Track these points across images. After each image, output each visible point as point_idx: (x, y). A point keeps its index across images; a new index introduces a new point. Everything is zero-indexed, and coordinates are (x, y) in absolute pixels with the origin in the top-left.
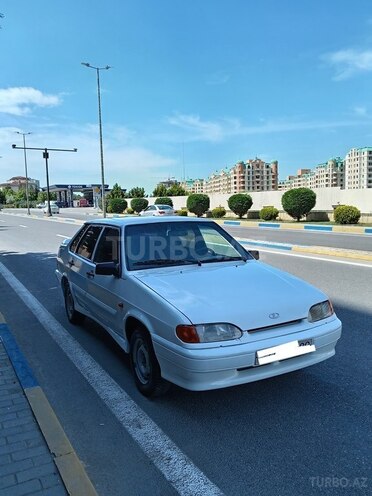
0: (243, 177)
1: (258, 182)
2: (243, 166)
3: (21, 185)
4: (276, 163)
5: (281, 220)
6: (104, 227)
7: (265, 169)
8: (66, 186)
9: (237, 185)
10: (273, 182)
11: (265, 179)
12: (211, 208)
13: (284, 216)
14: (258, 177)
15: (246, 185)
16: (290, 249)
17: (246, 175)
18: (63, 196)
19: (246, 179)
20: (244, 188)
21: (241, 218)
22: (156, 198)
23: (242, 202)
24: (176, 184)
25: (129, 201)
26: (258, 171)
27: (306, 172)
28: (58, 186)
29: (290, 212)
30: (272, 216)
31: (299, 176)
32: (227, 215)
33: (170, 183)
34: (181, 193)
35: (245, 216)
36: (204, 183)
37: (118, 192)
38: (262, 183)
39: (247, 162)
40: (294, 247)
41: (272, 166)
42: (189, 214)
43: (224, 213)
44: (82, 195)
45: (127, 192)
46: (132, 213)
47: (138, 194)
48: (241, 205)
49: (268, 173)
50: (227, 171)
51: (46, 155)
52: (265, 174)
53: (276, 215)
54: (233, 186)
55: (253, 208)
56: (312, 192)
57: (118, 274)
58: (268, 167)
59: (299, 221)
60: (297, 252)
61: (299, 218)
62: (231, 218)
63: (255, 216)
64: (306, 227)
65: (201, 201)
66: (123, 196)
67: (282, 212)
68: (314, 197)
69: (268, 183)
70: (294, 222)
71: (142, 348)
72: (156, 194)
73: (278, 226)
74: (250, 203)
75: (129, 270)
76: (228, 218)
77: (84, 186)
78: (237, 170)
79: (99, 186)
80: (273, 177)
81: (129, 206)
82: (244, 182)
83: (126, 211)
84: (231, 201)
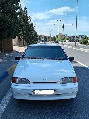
3: (61, 36)
8: (72, 36)
18: (71, 39)
28: (70, 36)
37: (86, 38)
51: (63, 27)
77: (77, 36)
83: (87, 44)
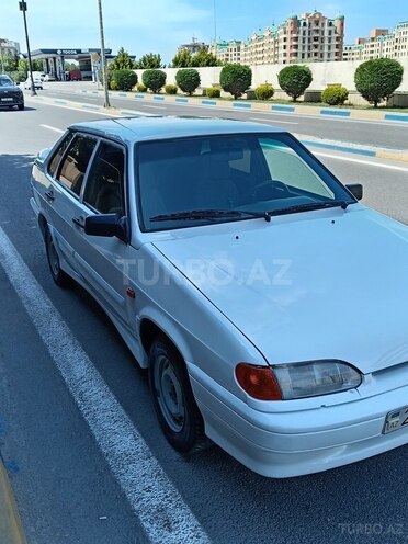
0: (296, 39)
1: (316, 47)
2: (296, 22)
4: (342, 19)
5: (350, 105)
6: (100, 139)
7: (326, 28)
8: (55, 51)
9: (288, 51)
10: (337, 46)
11: (326, 42)
12: (254, 86)
13: (356, 98)
14: (316, 39)
15: (300, 50)
16: (373, 154)
17: (301, 35)
19: (300, 43)
20: (296, 54)
21: (295, 101)
22: (177, 70)
23: (299, 78)
24: (205, 49)
25: (140, 73)
26: (317, 31)
27: (382, 33)
28: (45, 51)
29: (365, 95)
30: (338, 99)
31: (373, 39)
32: (275, 97)
33: (195, 47)
34: (212, 62)
35: (302, 98)
36: (242, 47)
37: (125, 61)
38: (322, 48)
39: (302, 17)
40: (379, 150)
41: (337, 24)
42: (223, 94)
43: (271, 93)
44: (77, 63)
45: (137, 60)
46: (144, 91)
47: (152, 63)
48: (296, 82)
49: (330, 33)
50: (274, 29)
51: (23, 6)
52: (326, 34)
53: (345, 98)
54: (282, 51)
55: (313, 87)
56: (397, 65)
57: (124, 235)
58: (331, 24)
59: (376, 107)
60: (383, 159)
61: (377, 101)
62: (282, 101)
63: (315, 98)
64: (387, 117)
65: (240, 75)
66: (131, 66)
67: (353, 92)
68: (401, 73)
69: (329, 48)
70: (369, 108)
71: (169, 371)
72: (176, 63)
73: (348, 114)
74: (309, 79)
75: (143, 230)
76: (278, 101)
77: (79, 51)
78: (289, 28)
79: (98, 52)
80: (337, 39)
81: (140, 81)
82: (296, 47)
83: (135, 88)
84: (283, 76)
